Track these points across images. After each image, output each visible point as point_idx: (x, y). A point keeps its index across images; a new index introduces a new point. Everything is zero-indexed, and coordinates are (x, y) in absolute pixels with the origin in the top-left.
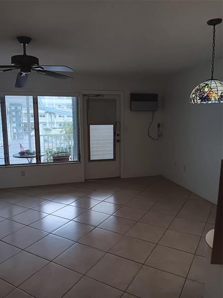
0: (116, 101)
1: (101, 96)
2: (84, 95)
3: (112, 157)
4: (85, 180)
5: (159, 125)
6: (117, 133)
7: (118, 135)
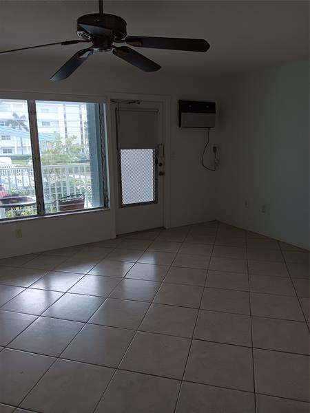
0: (157, 112)
1: (136, 104)
2: (112, 101)
3: (151, 199)
4: (117, 236)
5: (215, 149)
6: (159, 162)
7: (161, 165)
